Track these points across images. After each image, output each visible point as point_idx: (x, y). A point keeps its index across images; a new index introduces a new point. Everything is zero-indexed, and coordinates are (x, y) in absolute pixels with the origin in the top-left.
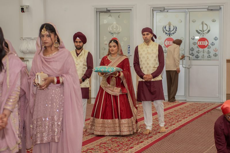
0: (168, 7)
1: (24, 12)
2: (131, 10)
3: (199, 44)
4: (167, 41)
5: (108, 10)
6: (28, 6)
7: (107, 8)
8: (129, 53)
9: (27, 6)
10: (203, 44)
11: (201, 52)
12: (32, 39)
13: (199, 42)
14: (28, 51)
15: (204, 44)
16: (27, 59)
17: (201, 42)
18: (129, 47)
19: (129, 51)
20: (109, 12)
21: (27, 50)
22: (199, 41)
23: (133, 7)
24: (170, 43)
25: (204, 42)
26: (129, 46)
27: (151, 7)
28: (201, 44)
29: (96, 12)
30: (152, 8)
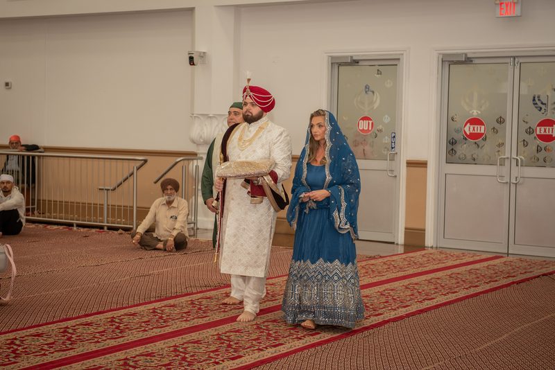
0: (474, 53)
1: (194, 64)
2: (399, 59)
3: (538, 133)
4: (469, 124)
5: (354, 60)
6: (204, 53)
7: (352, 57)
8: (392, 148)
9: (200, 53)
10: (547, 133)
11: (543, 149)
12: (210, 117)
13: (538, 128)
14: (202, 141)
15: (550, 133)
16: (201, 156)
17: (543, 128)
18: (394, 137)
19: (393, 144)
20: (356, 64)
21: (201, 137)
22: (539, 125)
23: (402, 54)
24: (476, 129)
25: (551, 128)
26: (393, 135)
27: (440, 54)
28: (542, 133)
29: (332, 64)
30: (441, 57)
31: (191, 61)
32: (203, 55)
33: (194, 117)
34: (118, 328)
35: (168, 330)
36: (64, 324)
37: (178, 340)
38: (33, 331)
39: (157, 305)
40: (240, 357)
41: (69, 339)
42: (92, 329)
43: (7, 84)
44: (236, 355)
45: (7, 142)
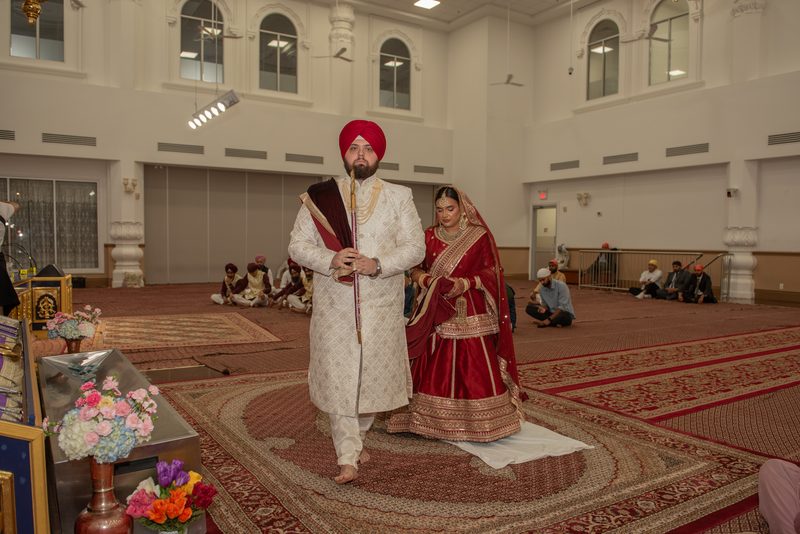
1: (730, 197)
6: (737, 189)
9: (735, 189)
31: (729, 194)
32: (736, 191)
33: (728, 229)
34: (594, 368)
35: (633, 372)
36: (554, 363)
37: (642, 381)
38: (532, 366)
39: (624, 353)
40: (694, 398)
41: (558, 374)
42: (575, 368)
43: (599, 214)
44: (691, 396)
45: (601, 247)
